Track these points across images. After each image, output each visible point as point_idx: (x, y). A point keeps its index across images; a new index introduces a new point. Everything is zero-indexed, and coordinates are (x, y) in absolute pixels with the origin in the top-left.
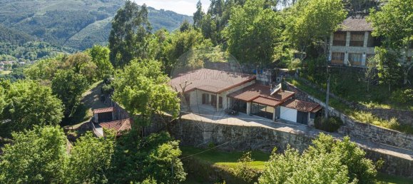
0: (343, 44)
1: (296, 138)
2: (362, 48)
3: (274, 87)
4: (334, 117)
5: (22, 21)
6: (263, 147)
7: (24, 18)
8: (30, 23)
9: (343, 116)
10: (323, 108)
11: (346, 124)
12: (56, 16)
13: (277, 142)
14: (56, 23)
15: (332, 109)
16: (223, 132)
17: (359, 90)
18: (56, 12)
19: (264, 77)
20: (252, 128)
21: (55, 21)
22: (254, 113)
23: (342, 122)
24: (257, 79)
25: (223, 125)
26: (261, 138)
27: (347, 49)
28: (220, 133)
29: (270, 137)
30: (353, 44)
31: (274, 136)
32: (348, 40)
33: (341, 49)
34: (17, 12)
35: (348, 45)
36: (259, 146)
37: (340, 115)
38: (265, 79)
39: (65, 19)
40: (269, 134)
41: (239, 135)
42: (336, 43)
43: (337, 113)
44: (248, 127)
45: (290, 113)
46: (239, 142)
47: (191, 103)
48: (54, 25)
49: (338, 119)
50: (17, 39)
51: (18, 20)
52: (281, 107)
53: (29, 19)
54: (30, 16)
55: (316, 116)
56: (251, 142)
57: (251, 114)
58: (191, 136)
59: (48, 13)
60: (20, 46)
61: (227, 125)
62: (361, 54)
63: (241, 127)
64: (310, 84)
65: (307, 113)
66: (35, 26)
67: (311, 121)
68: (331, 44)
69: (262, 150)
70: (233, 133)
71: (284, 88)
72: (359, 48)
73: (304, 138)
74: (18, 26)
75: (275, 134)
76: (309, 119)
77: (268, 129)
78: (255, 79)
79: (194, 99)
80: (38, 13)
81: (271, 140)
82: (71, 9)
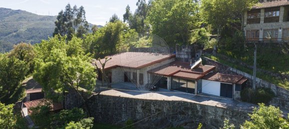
0: (258, 21)
1: (223, 113)
2: (277, 24)
3: (193, 62)
4: (263, 88)
5: (9, 35)
6: (186, 124)
7: (11, 33)
8: (15, 36)
9: (273, 88)
10: (248, 79)
11: (279, 95)
12: (34, 31)
13: (201, 117)
14: (33, 36)
15: (258, 80)
16: (142, 107)
17: (283, 61)
18: (34, 29)
19: (184, 55)
20: (174, 102)
21: (32, 35)
22: (175, 88)
23: (273, 93)
24: (177, 56)
25: (143, 100)
26: (183, 113)
27: (262, 25)
28: (139, 109)
29: (193, 112)
30: (267, 20)
31: (198, 112)
32: (262, 18)
33: (255, 26)
34: (6, 29)
35: (262, 22)
36: (182, 122)
37: (270, 86)
38: (184, 56)
39: (40, 33)
40: (192, 109)
41: (159, 110)
42: (250, 21)
43: (267, 85)
44: (169, 102)
45: (213, 87)
46: (159, 118)
47: (113, 80)
48: (32, 38)
49: (268, 90)
50: (4, 47)
51: (6, 35)
52: (203, 80)
53: (14, 34)
54: (15, 32)
55: (242, 89)
56: (172, 118)
57: (172, 89)
58: (110, 113)
59: (29, 30)
60: (6, 52)
61: (147, 100)
62: (277, 30)
63: (161, 101)
64: (229, 59)
65: (232, 86)
66: (18, 38)
67: (237, 94)
68: (245, 23)
69: (184, 127)
70: (153, 108)
71: (204, 62)
72: (274, 24)
73: (233, 112)
74: (6, 39)
75: (199, 108)
76: (235, 92)
77: (191, 103)
78: (174, 57)
79: (116, 76)
80: (21, 30)
81: (195, 115)
82: (44, 27)
